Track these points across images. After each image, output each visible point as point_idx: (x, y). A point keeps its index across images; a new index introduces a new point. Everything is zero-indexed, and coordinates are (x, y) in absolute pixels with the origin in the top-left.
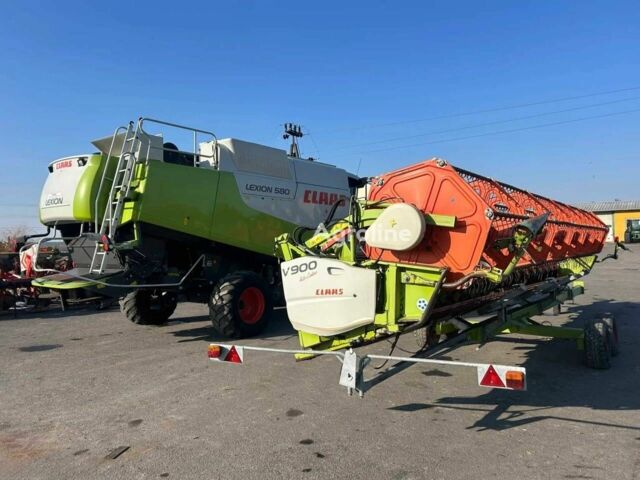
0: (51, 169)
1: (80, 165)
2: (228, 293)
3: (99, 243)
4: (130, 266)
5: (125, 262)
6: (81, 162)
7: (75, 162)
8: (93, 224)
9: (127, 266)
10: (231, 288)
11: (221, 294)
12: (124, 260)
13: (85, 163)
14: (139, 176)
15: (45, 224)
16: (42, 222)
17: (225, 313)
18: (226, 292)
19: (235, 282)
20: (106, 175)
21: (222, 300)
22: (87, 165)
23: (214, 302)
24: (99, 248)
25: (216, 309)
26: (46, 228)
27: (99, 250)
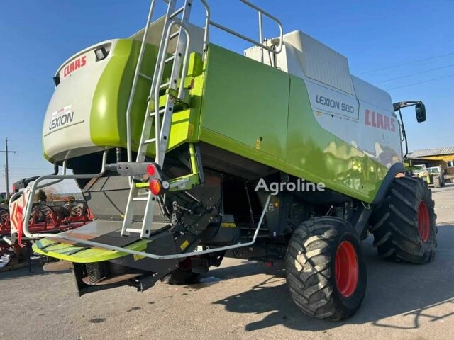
0: (57, 80)
1: (98, 59)
2: (322, 253)
3: (136, 181)
4: (179, 218)
5: (171, 211)
6: (100, 52)
7: (90, 56)
8: (124, 151)
9: (174, 218)
10: (324, 244)
11: (309, 255)
12: (170, 207)
13: (106, 54)
14: (190, 72)
15: (51, 160)
16: (46, 156)
17: (321, 285)
18: (317, 252)
19: (326, 235)
20: (141, 70)
21: (313, 265)
22: (110, 55)
23: (299, 268)
24: (136, 190)
25: (304, 278)
26: (53, 166)
27: (135, 195)
